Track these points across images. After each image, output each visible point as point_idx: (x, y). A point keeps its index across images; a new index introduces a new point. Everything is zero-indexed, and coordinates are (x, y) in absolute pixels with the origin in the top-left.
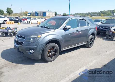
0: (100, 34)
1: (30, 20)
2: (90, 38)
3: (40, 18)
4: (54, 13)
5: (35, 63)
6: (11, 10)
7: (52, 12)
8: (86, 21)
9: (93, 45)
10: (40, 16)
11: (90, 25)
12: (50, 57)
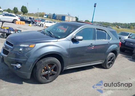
0: (126, 51)
1: (44, 22)
2: (110, 56)
3: (57, 22)
4: (74, 18)
5: (23, 82)
6: (26, 9)
7: (72, 17)
8: (106, 32)
9: (112, 65)
10: (57, 20)
11: (111, 39)
12: (46, 76)
